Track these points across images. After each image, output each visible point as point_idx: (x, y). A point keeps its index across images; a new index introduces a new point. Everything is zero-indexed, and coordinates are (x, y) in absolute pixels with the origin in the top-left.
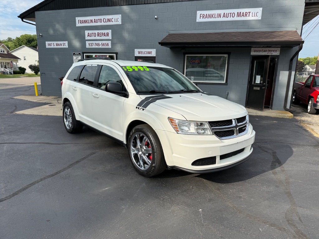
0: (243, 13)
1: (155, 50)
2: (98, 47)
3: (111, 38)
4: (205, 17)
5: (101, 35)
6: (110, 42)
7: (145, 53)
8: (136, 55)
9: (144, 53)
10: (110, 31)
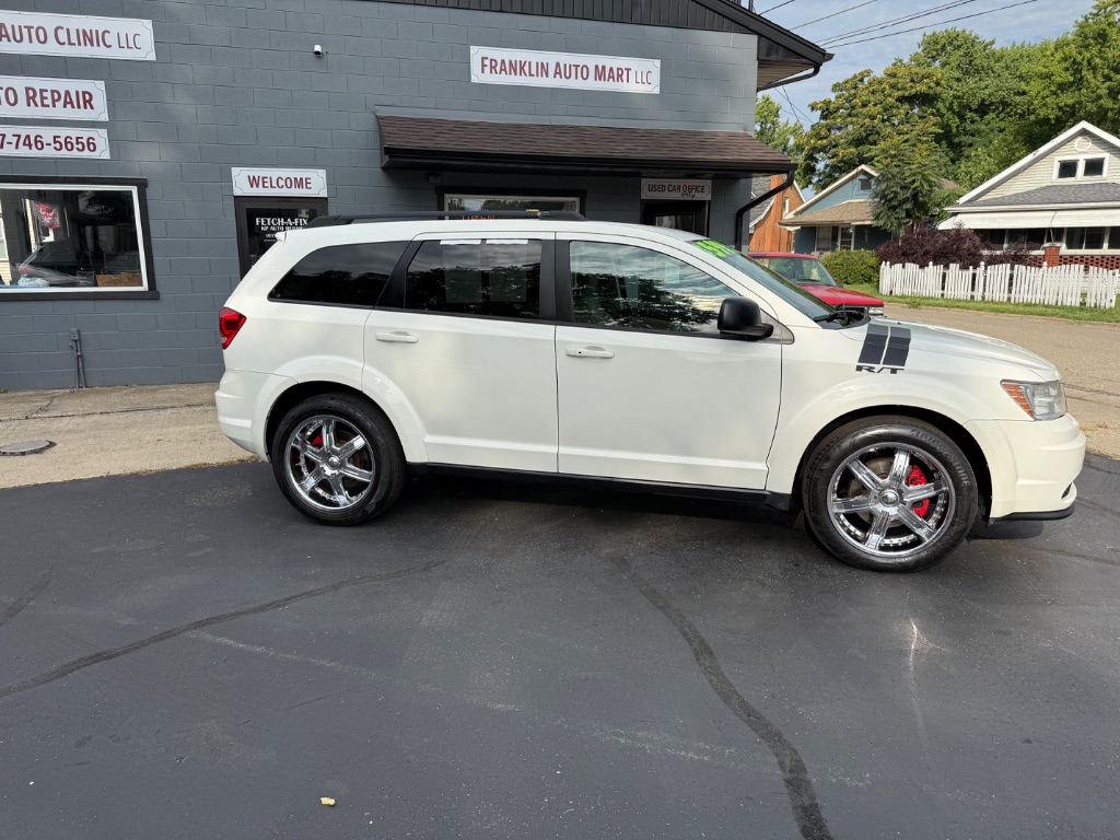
0: (611, 69)
1: (322, 173)
2: (34, 152)
3: (105, 117)
4: (498, 69)
5: (48, 102)
6: (103, 132)
7: (282, 183)
8: (237, 192)
9: (274, 184)
10: (97, 88)
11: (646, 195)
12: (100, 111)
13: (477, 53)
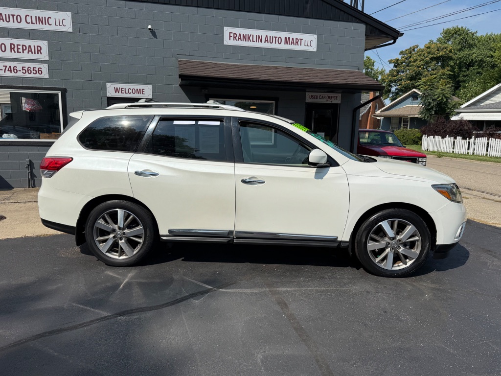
0: (293, 39)
1: (150, 87)
2: (13, 74)
3: (47, 58)
4: (237, 38)
5: (21, 50)
6: (46, 65)
7: (130, 91)
8: (109, 95)
9: (127, 92)
10: (44, 44)
11: (308, 100)
12: (45, 55)
13: (227, 30)
